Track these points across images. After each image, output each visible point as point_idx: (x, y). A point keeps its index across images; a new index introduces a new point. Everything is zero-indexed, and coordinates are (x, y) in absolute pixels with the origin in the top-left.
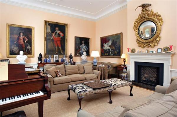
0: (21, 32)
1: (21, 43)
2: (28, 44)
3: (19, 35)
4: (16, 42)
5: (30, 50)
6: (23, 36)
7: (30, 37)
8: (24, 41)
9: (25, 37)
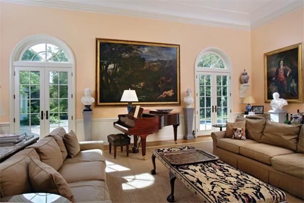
0: (281, 60)
1: (282, 78)
2: (293, 78)
3: (278, 66)
4: (274, 78)
5: (295, 88)
6: (283, 66)
7: (295, 64)
8: (285, 75)
9: (287, 67)
